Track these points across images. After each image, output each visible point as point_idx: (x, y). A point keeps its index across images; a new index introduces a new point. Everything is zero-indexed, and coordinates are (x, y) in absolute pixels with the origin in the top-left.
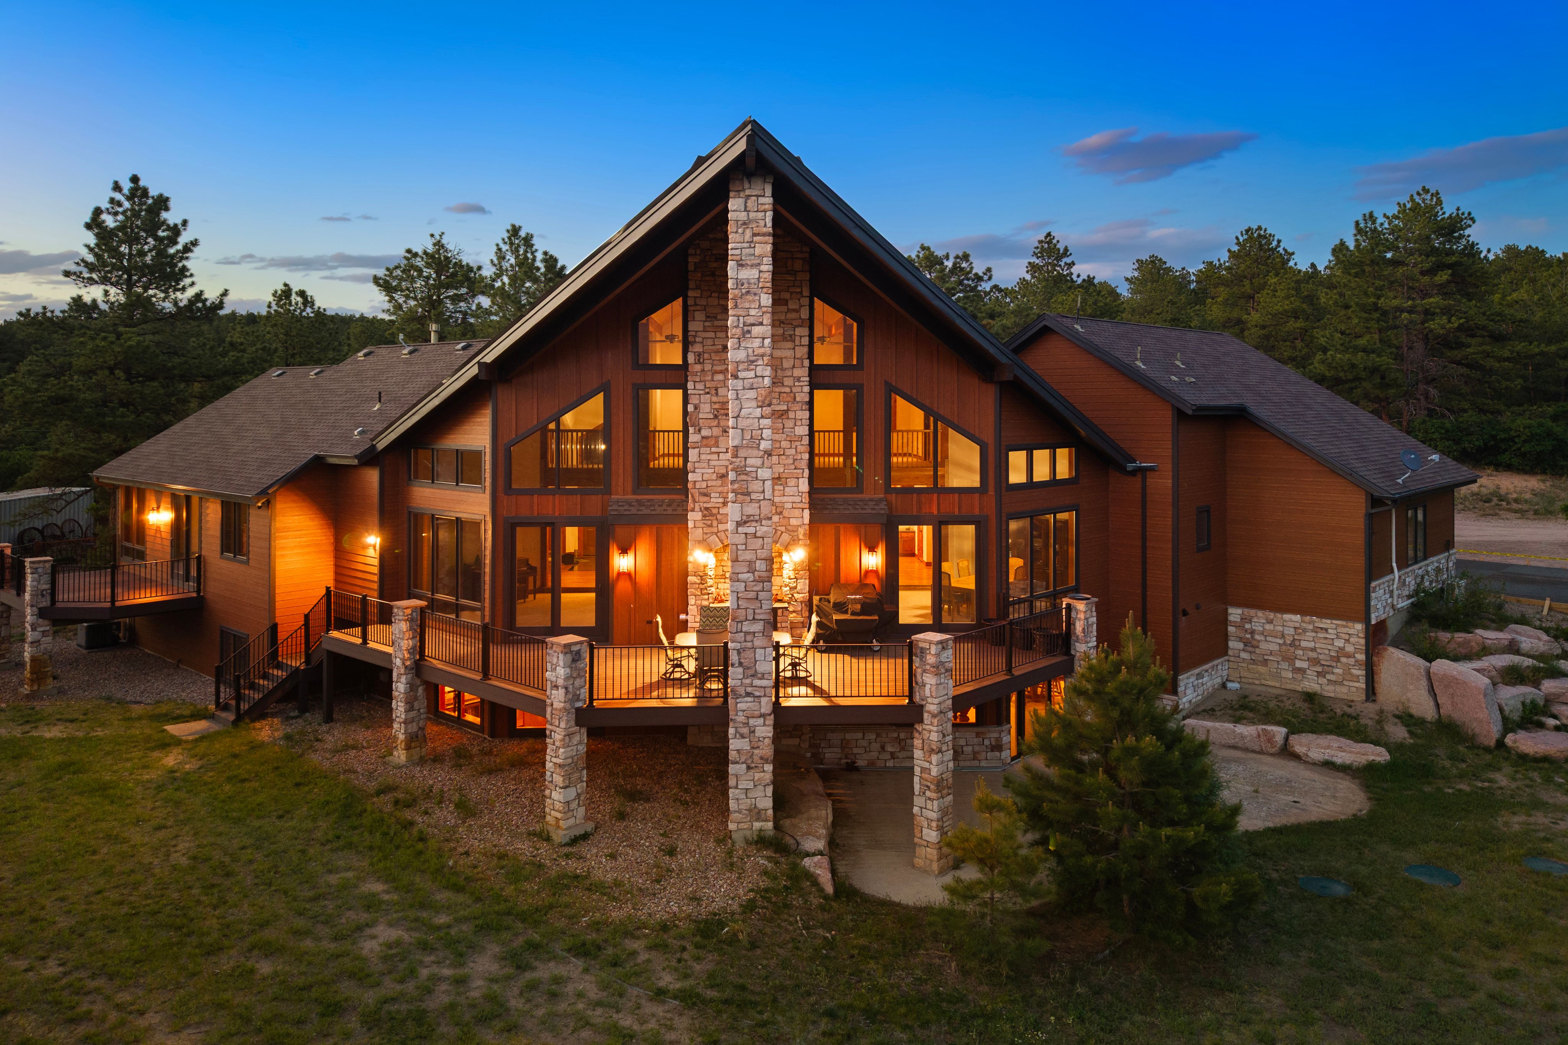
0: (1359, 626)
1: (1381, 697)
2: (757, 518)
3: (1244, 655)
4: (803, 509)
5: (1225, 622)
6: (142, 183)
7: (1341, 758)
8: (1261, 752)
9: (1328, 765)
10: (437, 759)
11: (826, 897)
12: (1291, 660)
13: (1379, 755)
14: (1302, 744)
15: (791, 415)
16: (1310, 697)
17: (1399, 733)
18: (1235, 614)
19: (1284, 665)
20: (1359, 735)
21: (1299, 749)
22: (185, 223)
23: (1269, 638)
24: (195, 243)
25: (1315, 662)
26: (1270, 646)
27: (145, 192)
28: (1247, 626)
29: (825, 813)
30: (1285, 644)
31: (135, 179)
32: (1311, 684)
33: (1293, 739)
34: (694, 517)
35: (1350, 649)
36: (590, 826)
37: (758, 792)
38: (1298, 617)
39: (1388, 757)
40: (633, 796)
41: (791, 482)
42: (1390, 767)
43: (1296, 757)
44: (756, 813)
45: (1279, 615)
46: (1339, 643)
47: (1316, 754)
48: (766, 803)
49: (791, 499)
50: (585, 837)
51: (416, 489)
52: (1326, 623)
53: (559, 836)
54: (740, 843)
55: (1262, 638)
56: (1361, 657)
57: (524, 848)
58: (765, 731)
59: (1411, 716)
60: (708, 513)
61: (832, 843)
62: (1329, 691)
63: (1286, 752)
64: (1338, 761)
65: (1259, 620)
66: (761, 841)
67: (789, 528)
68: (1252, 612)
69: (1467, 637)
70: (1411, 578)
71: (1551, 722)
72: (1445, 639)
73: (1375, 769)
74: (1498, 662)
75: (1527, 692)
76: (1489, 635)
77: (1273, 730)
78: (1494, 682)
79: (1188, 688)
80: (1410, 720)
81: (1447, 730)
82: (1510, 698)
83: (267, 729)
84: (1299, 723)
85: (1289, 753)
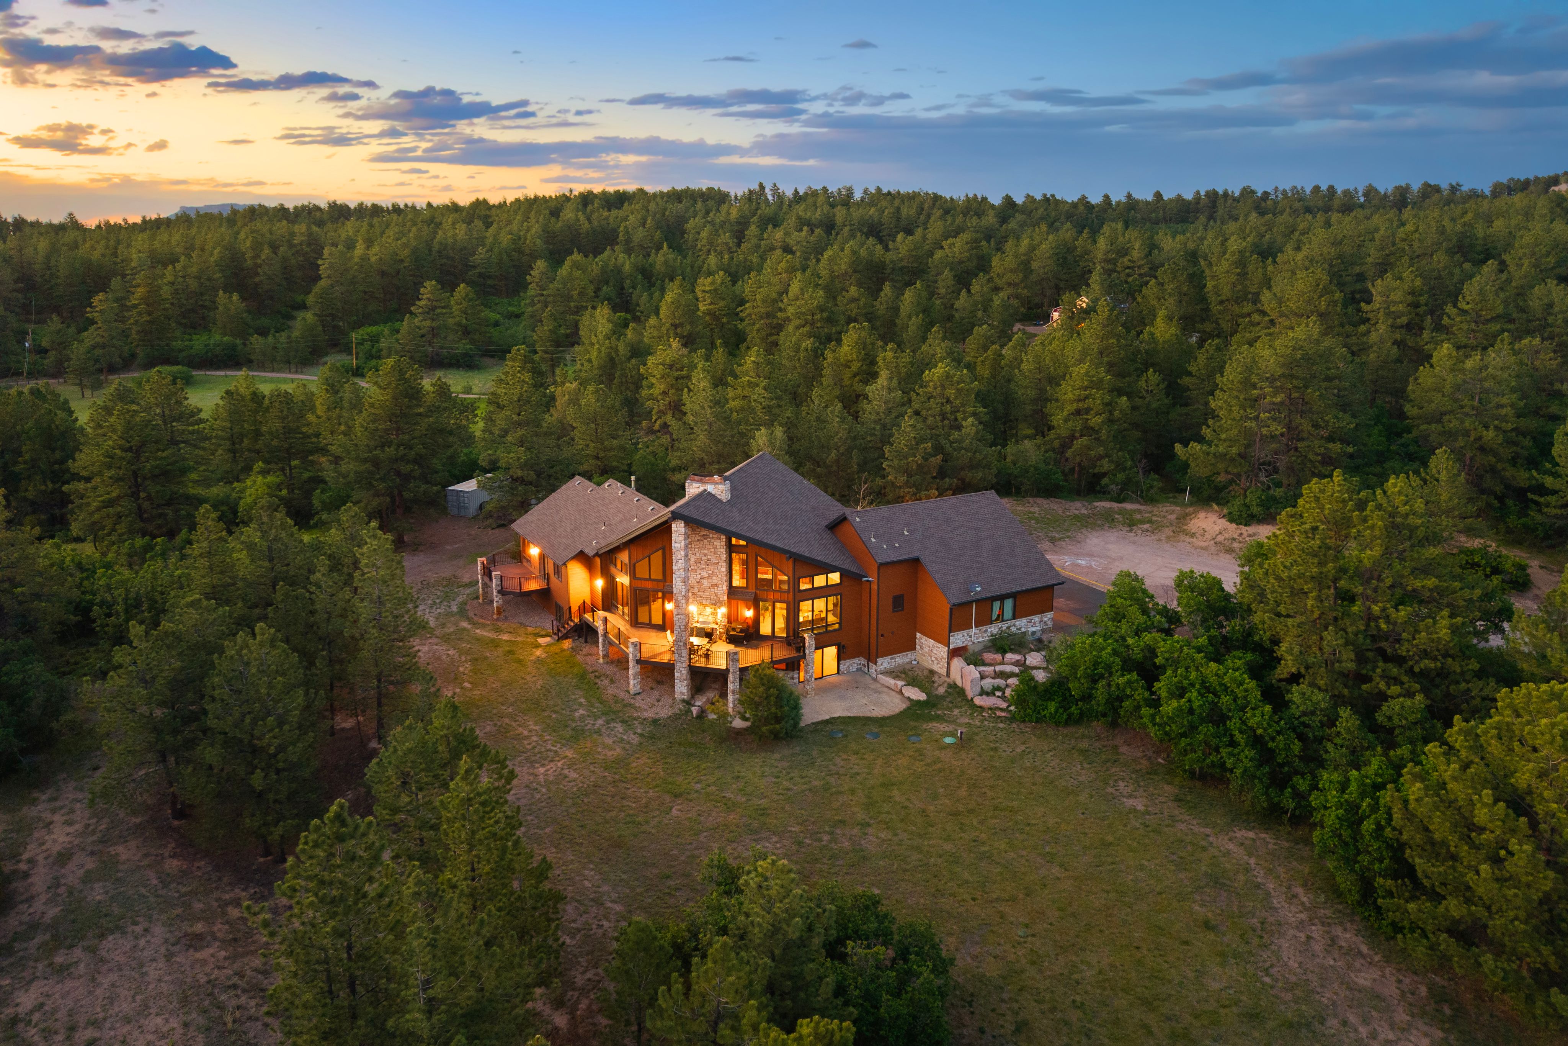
0: (947, 647)
1: (950, 676)
3: (919, 653)
4: (724, 595)
5: (916, 638)
7: (912, 697)
8: (894, 690)
9: (907, 699)
11: (693, 718)
12: (930, 657)
13: (924, 697)
14: (905, 690)
15: (720, 564)
16: (928, 672)
17: (940, 690)
19: (928, 659)
20: (922, 689)
25: (936, 660)
26: (926, 650)
28: (921, 641)
30: (929, 650)
32: (933, 667)
33: (904, 687)
35: (944, 656)
36: (640, 691)
37: (682, 687)
38: (932, 641)
39: (926, 699)
40: (649, 683)
41: (720, 586)
42: (922, 703)
43: (902, 694)
44: (684, 694)
45: (928, 639)
46: (942, 653)
47: (906, 694)
48: (687, 691)
49: (720, 592)
50: (638, 694)
51: (612, 570)
52: (939, 645)
53: (632, 693)
54: (677, 702)
55: (924, 646)
56: (947, 659)
57: (622, 695)
58: (686, 672)
62: (936, 671)
63: (898, 692)
65: (924, 640)
66: (683, 701)
67: (721, 602)
68: (922, 636)
69: (999, 657)
70: (994, 629)
71: (998, 694)
72: (988, 656)
73: (918, 702)
74: (999, 668)
75: (1000, 682)
76: (1010, 656)
77: (900, 683)
78: (982, 677)
79: (884, 663)
80: (953, 686)
81: (961, 692)
82: (988, 683)
83: (567, 644)
84: (913, 682)
85: (901, 692)
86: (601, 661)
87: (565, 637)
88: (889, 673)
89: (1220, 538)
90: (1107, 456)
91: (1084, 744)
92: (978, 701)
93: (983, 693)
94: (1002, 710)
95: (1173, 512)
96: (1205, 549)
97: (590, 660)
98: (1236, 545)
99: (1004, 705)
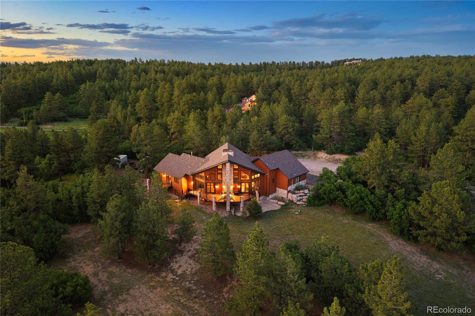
0: (287, 191)
1: (287, 198)
3: (278, 193)
4: (233, 182)
7: (281, 204)
8: (275, 203)
9: (280, 205)
10: (202, 204)
11: (234, 215)
13: (284, 204)
14: (278, 202)
15: (232, 174)
16: (282, 197)
17: (287, 201)
18: (277, 188)
19: (281, 194)
20: (283, 202)
25: (283, 194)
26: (280, 192)
29: (234, 209)
32: (283, 196)
34: (223, 183)
38: (282, 189)
40: (219, 208)
44: (228, 209)
46: (285, 192)
47: (279, 204)
48: (229, 209)
50: (216, 211)
52: (284, 190)
53: (214, 211)
54: (227, 212)
56: (287, 194)
57: (211, 212)
58: (229, 204)
60: (224, 183)
61: (234, 211)
62: (284, 197)
65: (279, 189)
66: (229, 211)
67: (231, 184)
69: (299, 192)
70: (296, 185)
71: (302, 201)
72: (296, 192)
73: (283, 205)
74: (300, 194)
75: (301, 198)
76: (301, 191)
77: (277, 201)
78: (297, 197)
79: (271, 196)
80: (290, 200)
81: (292, 201)
82: (299, 198)
83: (184, 201)
84: (279, 200)
85: (277, 203)
86: (199, 204)
87: (183, 199)
88: (272, 199)
89: (326, 158)
90: (294, 139)
91: (326, 210)
92: (298, 203)
93: (298, 201)
94: (304, 204)
95: (311, 153)
96: (324, 161)
97: (195, 204)
98: (331, 160)
99: (304, 203)
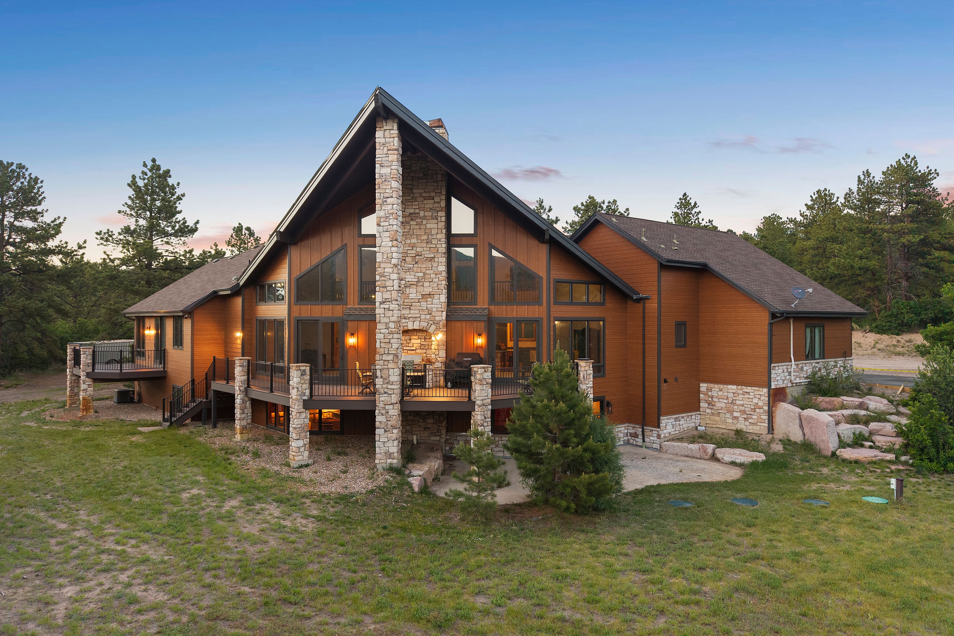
0: (765, 390)
1: (776, 431)
2: (390, 300)
3: (708, 411)
4: (442, 311)
5: (698, 392)
6: (157, 163)
7: (740, 459)
8: (700, 458)
9: (734, 463)
10: (256, 440)
11: (413, 492)
12: (731, 412)
14: (721, 453)
15: (436, 260)
17: (778, 448)
18: (703, 387)
19: (728, 415)
20: (753, 448)
21: (719, 456)
22: (178, 184)
23: (720, 400)
24: (183, 195)
25: (743, 412)
26: (720, 404)
27: (159, 168)
28: (710, 393)
30: (728, 403)
31: (154, 160)
33: (718, 451)
35: (761, 404)
36: (310, 461)
37: (390, 444)
38: (735, 387)
39: (764, 458)
41: (436, 297)
42: (764, 463)
43: (718, 460)
45: (725, 386)
46: (755, 401)
47: (727, 458)
48: (394, 449)
49: (436, 306)
50: (307, 466)
51: (259, 307)
52: (749, 389)
53: (294, 464)
54: (381, 470)
55: (717, 400)
56: (766, 408)
57: (275, 468)
58: (393, 412)
59: (790, 441)
62: (751, 429)
63: (714, 458)
64: (738, 461)
65: (716, 390)
66: (392, 470)
67: (435, 322)
68: (712, 385)
69: (835, 400)
70: (806, 369)
71: (869, 444)
72: (822, 400)
73: (754, 464)
74: (847, 413)
75: (859, 428)
77: (708, 446)
79: (669, 428)
80: (787, 442)
81: (810, 447)
82: (846, 432)
89: (881, 347)
92: (848, 453)
93: (843, 444)
94: (892, 461)
97: (219, 441)
